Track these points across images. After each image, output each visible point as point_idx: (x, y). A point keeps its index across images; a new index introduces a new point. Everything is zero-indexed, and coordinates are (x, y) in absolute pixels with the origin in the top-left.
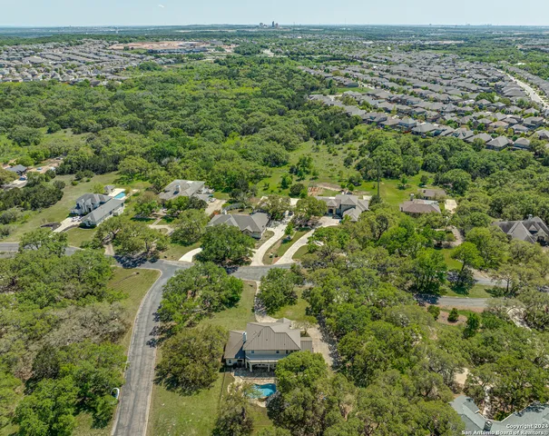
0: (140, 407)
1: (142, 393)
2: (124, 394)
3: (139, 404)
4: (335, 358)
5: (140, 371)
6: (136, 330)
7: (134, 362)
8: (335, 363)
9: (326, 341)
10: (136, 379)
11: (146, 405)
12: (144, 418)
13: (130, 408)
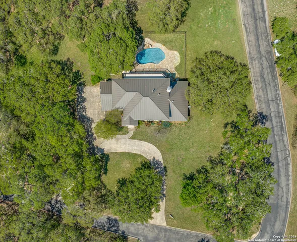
0: (252, 38)
1: (255, 54)
2: (270, 53)
3: (254, 41)
4: (82, 97)
5: (264, 81)
6: (285, 138)
7: (273, 93)
8: (82, 90)
9: (89, 119)
10: (265, 70)
11: (248, 41)
12: (246, 28)
13: (260, 38)
